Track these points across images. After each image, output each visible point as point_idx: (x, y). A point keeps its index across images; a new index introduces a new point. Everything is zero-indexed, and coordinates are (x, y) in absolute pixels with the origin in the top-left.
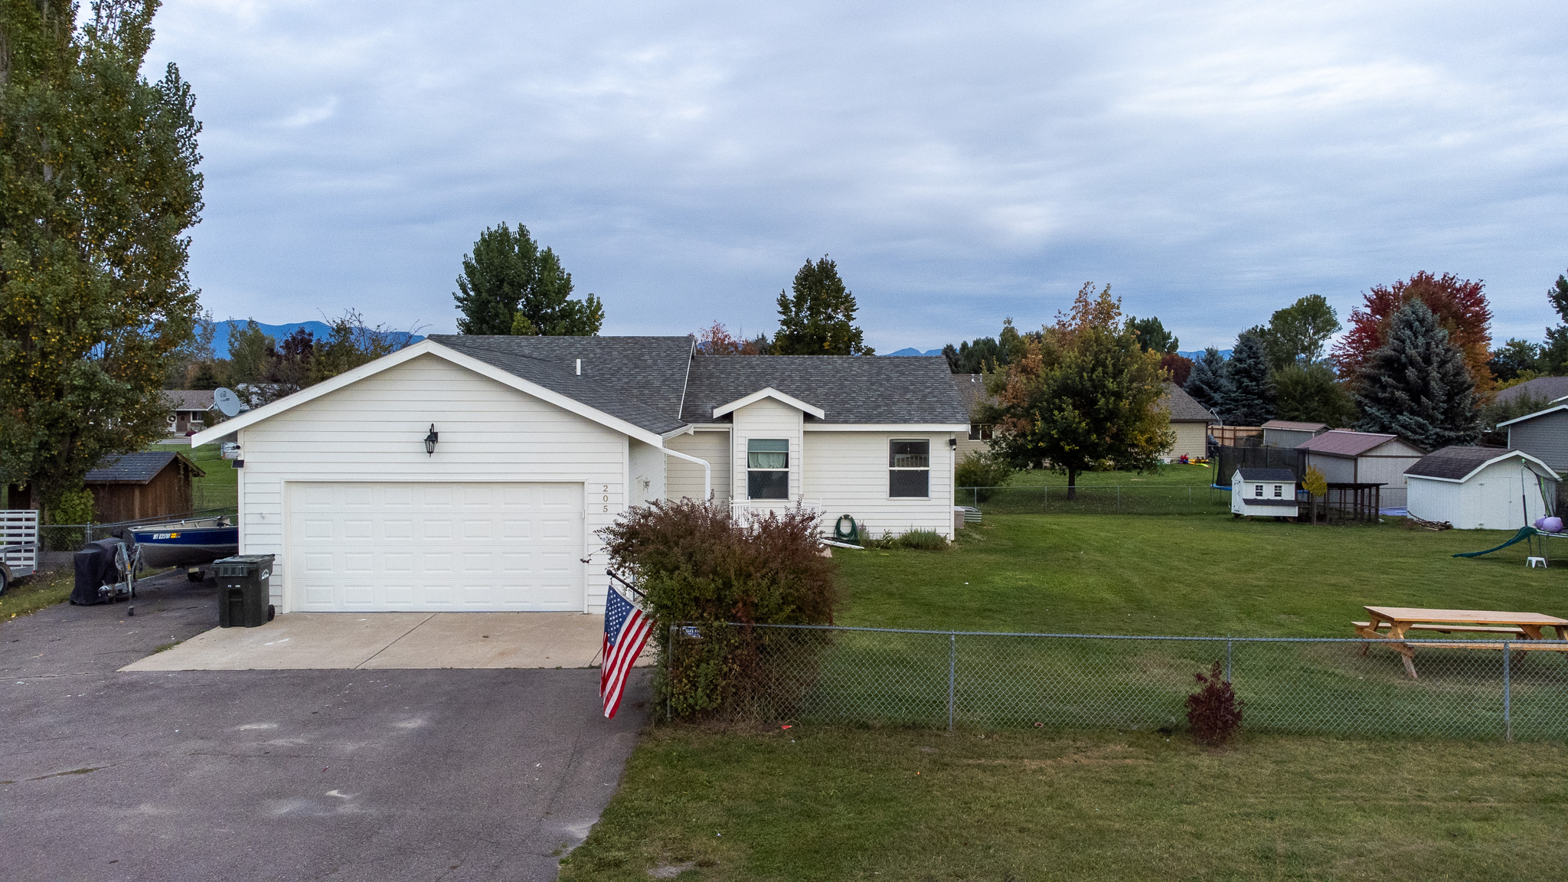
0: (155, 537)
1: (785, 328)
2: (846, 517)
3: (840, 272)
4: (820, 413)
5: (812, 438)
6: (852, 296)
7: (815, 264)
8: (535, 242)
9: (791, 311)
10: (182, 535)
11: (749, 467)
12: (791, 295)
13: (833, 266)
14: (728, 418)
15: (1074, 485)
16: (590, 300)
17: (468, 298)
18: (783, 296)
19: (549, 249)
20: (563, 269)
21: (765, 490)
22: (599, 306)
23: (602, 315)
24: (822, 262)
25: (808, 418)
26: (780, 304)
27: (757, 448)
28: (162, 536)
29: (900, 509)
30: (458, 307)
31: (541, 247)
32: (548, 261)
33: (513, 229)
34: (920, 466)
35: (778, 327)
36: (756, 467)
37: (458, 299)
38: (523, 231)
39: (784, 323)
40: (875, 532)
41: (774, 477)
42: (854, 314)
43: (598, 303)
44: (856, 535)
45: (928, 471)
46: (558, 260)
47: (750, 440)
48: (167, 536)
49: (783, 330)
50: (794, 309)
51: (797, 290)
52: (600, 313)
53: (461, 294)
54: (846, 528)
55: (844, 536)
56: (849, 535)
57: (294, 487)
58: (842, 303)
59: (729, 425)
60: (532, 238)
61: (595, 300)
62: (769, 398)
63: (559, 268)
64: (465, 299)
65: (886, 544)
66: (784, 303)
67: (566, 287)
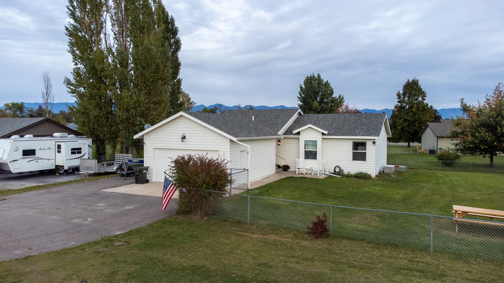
0: (133, 161)
1: (399, 104)
2: (337, 166)
3: (420, 83)
4: (326, 132)
5: (324, 140)
6: (425, 92)
7: (411, 81)
8: (323, 79)
9: (401, 98)
10: (140, 161)
11: (305, 149)
12: (401, 92)
13: (417, 81)
14: (299, 133)
15: (493, 162)
16: (340, 96)
17: (302, 97)
18: (399, 92)
19: (327, 81)
20: (332, 87)
21: (310, 157)
22: (343, 98)
23: (344, 101)
24: (413, 80)
25: (323, 134)
26: (397, 96)
27: (307, 143)
28: (135, 161)
29: (356, 165)
30: (298, 100)
31: (325, 80)
32: (327, 85)
33: (316, 75)
34: (363, 151)
35: (396, 103)
36: (308, 149)
37: (299, 98)
38: (319, 76)
39: (399, 102)
40: (346, 172)
41: (313, 152)
42: (426, 98)
43: (343, 97)
44: (340, 173)
45: (366, 152)
46: (330, 84)
47: (305, 140)
48: (136, 161)
49: (398, 104)
50: (402, 97)
51: (403, 90)
52: (343, 100)
53: (299, 96)
54: (337, 170)
55: (337, 172)
56: (339, 172)
57: (156, 149)
58: (421, 94)
59: (299, 136)
60: (322, 78)
61: (342, 97)
62: (310, 127)
63: (330, 87)
64: (300, 98)
65: (349, 176)
66: (399, 95)
67: (332, 93)
